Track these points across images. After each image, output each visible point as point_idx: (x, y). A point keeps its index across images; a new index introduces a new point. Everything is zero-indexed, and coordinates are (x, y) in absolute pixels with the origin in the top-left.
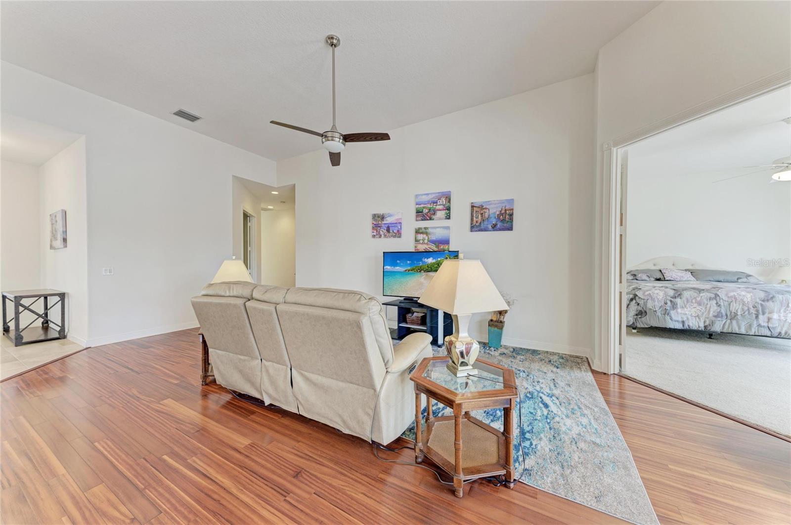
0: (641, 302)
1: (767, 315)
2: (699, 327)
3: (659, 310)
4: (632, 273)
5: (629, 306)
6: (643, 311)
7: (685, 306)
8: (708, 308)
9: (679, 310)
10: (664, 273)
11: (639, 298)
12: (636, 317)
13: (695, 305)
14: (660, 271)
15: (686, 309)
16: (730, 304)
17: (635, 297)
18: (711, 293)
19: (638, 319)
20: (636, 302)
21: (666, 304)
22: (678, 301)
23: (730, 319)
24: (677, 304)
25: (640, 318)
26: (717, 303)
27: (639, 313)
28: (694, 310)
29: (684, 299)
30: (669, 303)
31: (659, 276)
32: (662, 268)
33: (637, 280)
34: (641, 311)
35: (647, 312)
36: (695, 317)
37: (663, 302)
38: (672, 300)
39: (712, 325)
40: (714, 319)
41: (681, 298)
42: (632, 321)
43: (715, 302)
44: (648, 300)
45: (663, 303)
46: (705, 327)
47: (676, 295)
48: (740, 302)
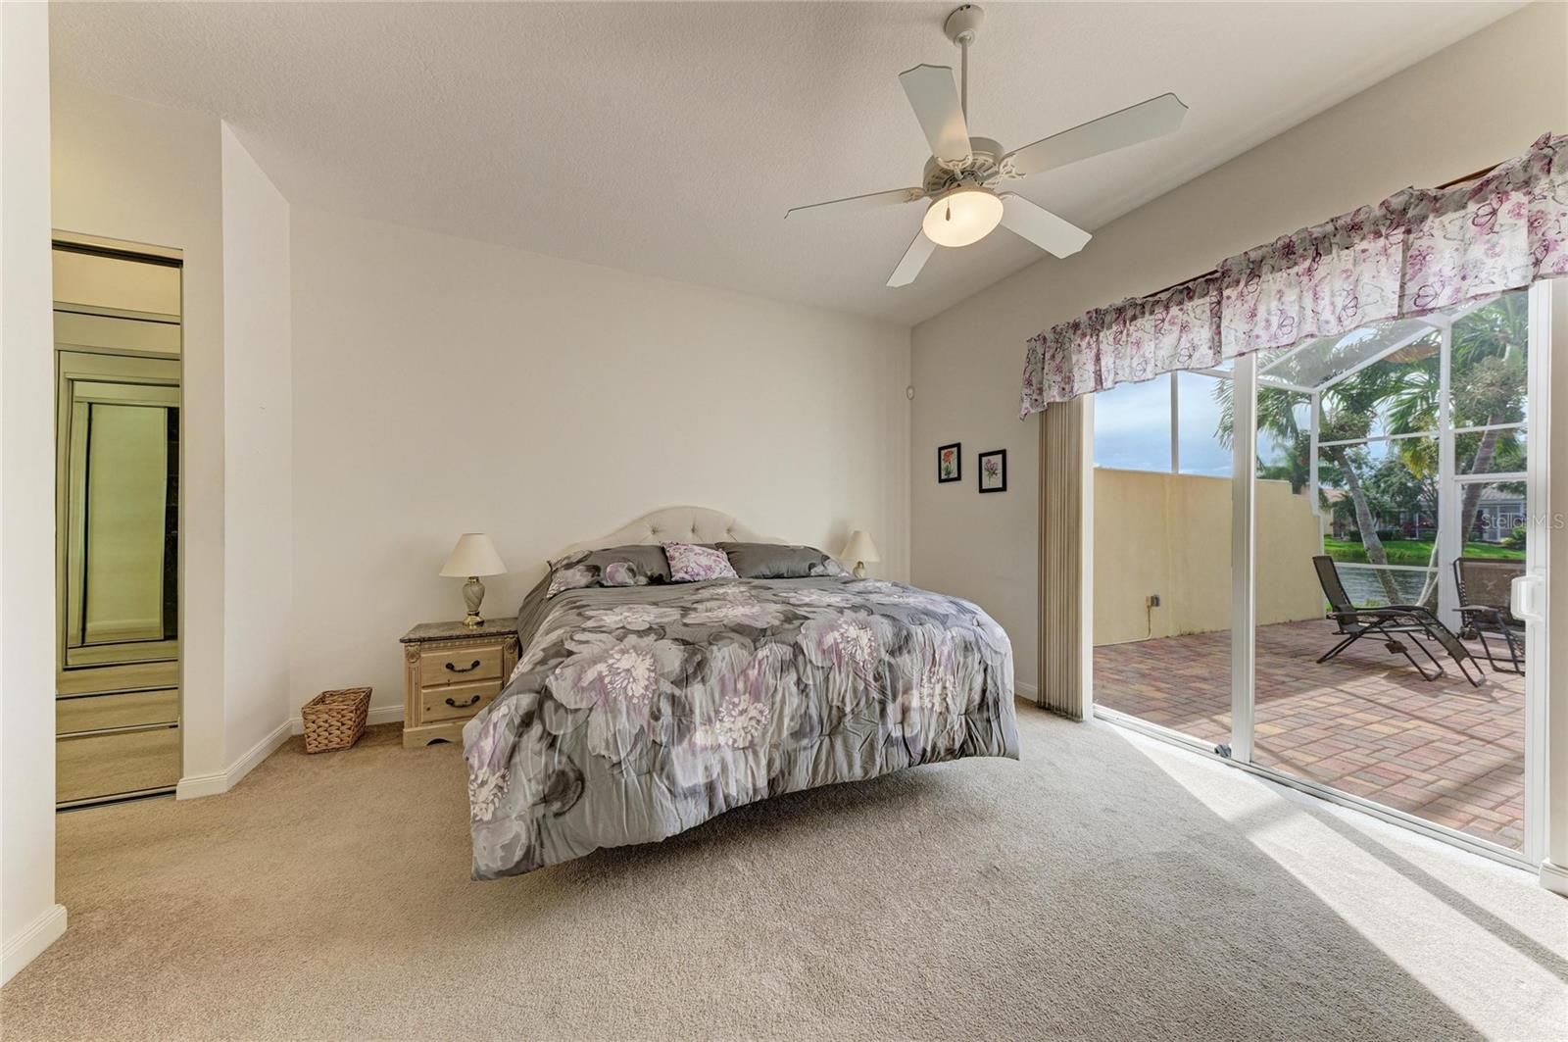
0: (564, 730)
1: (900, 699)
2: (755, 791)
3: (631, 758)
4: (590, 562)
5: (516, 759)
6: (572, 775)
7: (717, 712)
8: (778, 705)
9: (700, 737)
10: (673, 558)
11: (559, 706)
12: (540, 810)
13: (744, 701)
14: (663, 550)
15: (718, 723)
16: (827, 679)
17: (541, 705)
18: (783, 643)
19: (550, 821)
20: (546, 734)
21: (656, 716)
22: (697, 694)
23: (829, 735)
24: (692, 711)
25: (557, 815)
26: (799, 680)
27: (553, 790)
28: (742, 721)
29: (713, 681)
30: (666, 708)
31: (656, 568)
32: (668, 542)
33: (602, 586)
34: (562, 774)
35: (588, 776)
36: (743, 749)
37: (646, 711)
38: (677, 692)
39: (789, 774)
40: (791, 745)
41: (703, 680)
42: (524, 840)
43: (792, 677)
44: (591, 709)
45: (643, 719)
46: (772, 783)
47: (690, 671)
48: (847, 663)
